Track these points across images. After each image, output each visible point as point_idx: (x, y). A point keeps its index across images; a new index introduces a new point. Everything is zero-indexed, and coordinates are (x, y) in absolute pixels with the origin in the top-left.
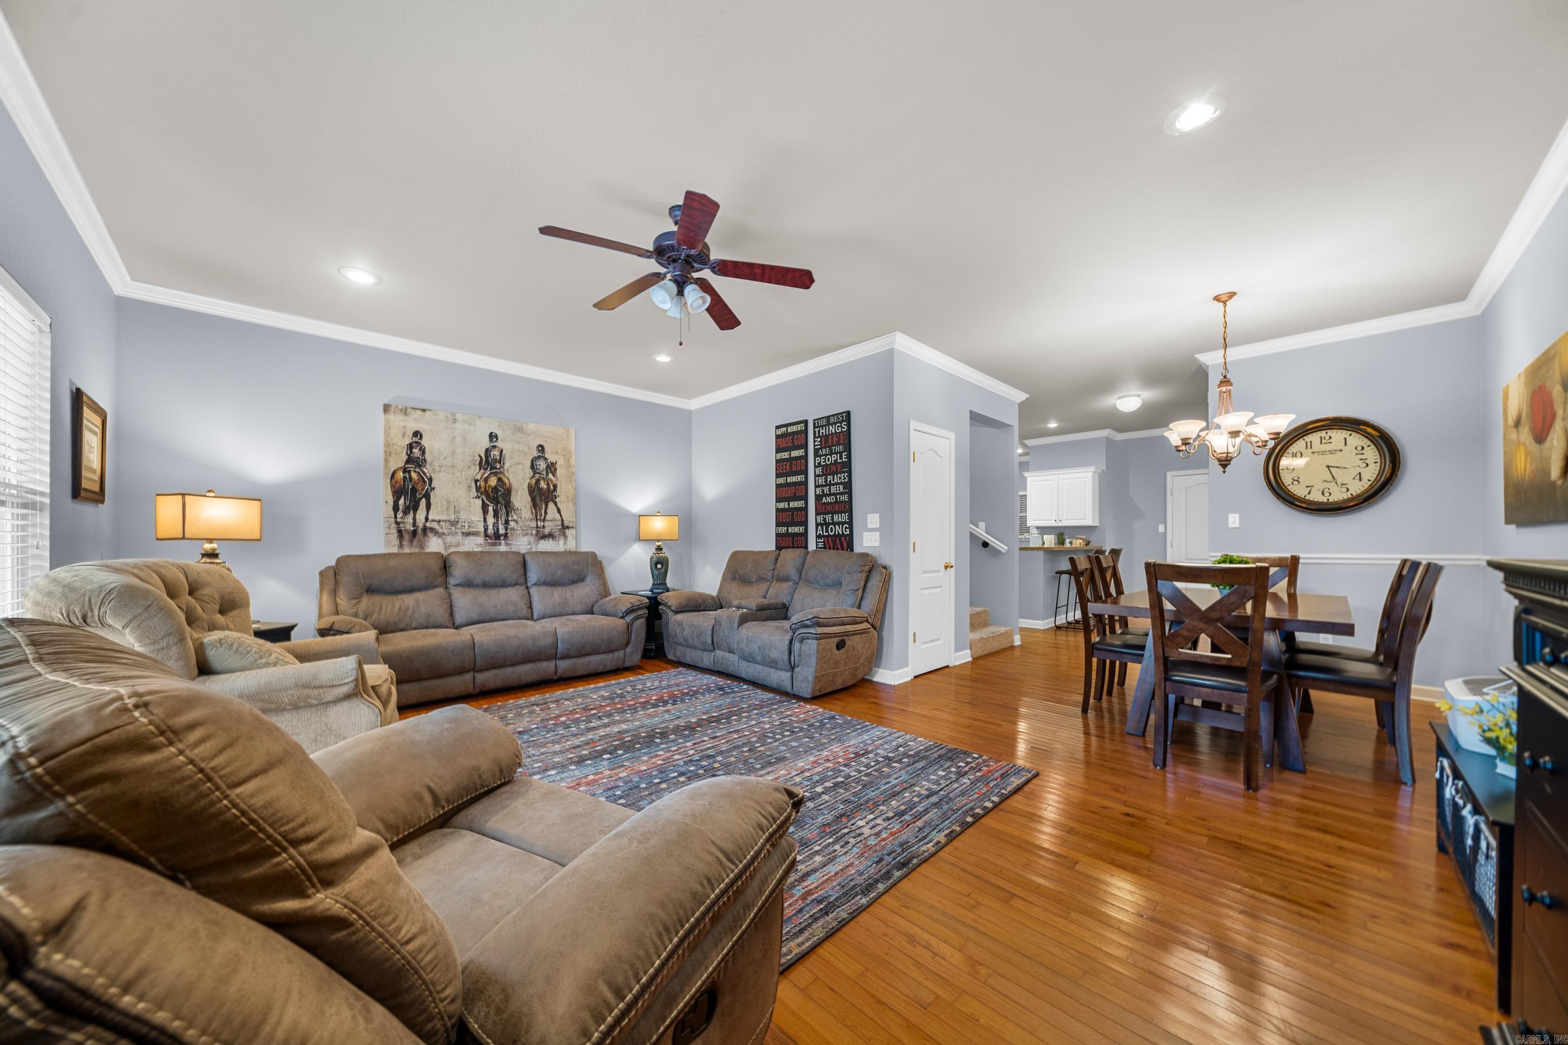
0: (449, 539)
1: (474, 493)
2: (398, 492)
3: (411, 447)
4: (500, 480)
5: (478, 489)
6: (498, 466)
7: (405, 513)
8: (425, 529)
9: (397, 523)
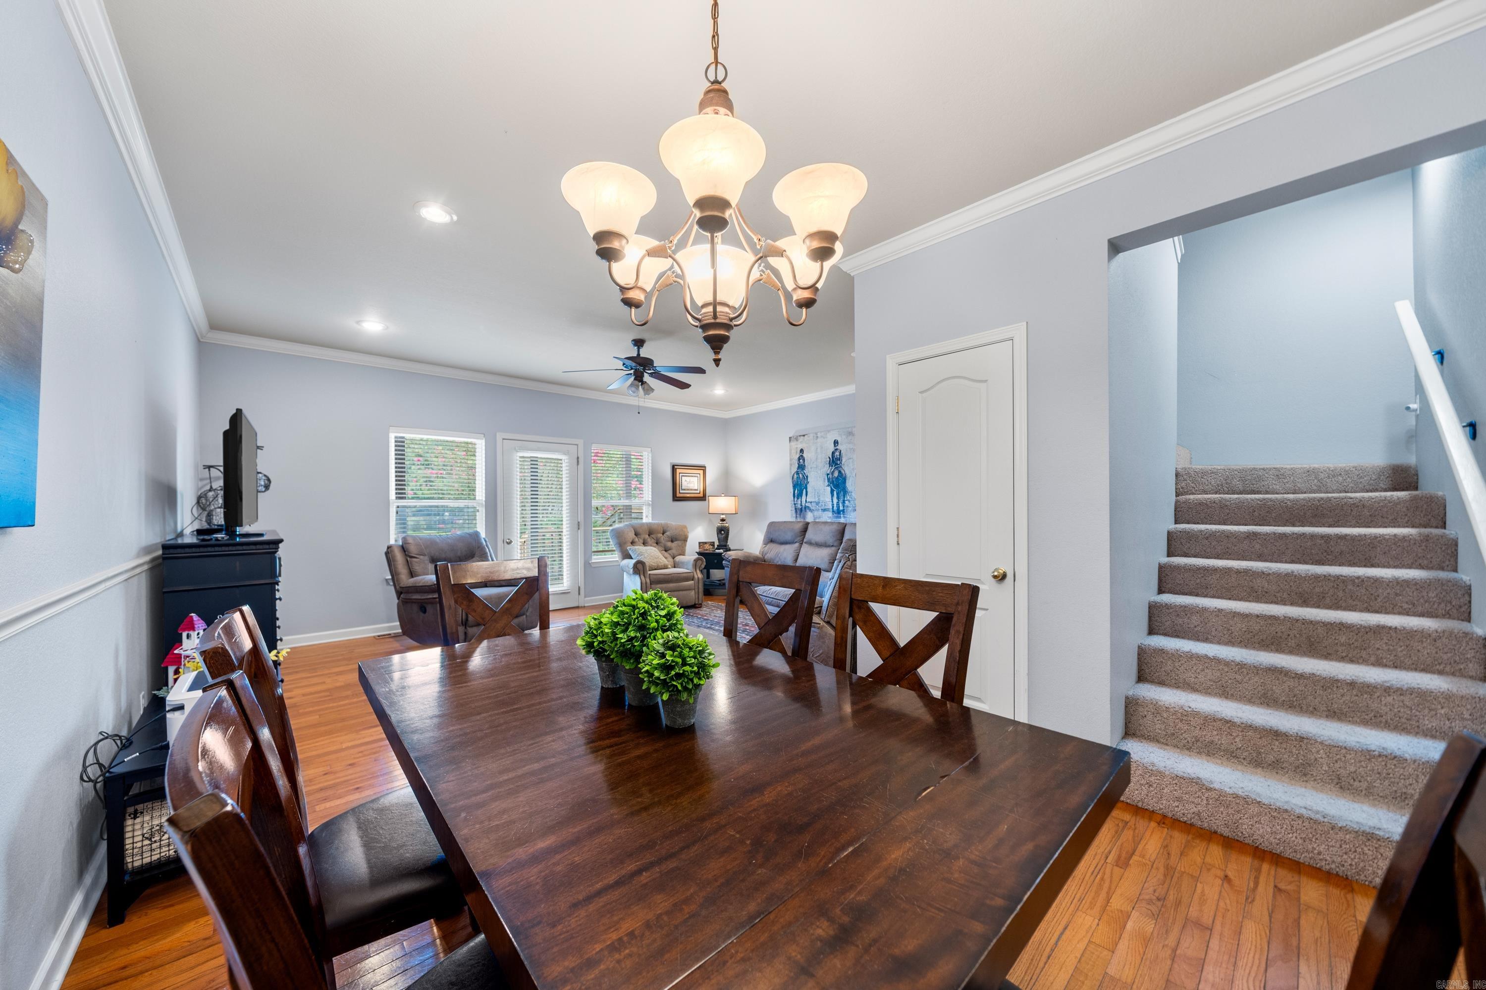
0: (816, 513)
1: (827, 483)
2: (794, 487)
3: (799, 459)
4: (840, 472)
5: (828, 479)
6: (839, 462)
7: (798, 499)
8: (805, 508)
9: (795, 504)
